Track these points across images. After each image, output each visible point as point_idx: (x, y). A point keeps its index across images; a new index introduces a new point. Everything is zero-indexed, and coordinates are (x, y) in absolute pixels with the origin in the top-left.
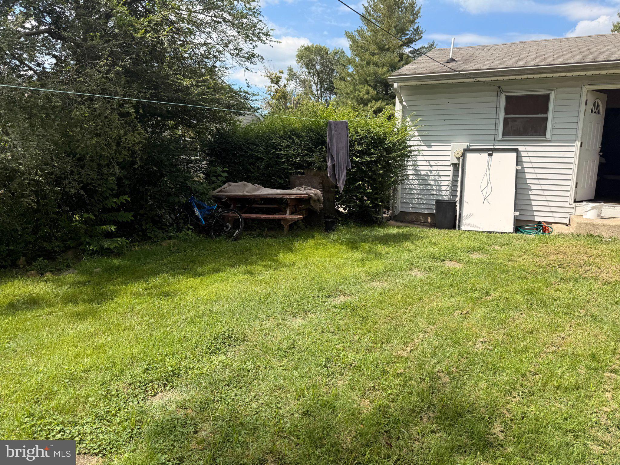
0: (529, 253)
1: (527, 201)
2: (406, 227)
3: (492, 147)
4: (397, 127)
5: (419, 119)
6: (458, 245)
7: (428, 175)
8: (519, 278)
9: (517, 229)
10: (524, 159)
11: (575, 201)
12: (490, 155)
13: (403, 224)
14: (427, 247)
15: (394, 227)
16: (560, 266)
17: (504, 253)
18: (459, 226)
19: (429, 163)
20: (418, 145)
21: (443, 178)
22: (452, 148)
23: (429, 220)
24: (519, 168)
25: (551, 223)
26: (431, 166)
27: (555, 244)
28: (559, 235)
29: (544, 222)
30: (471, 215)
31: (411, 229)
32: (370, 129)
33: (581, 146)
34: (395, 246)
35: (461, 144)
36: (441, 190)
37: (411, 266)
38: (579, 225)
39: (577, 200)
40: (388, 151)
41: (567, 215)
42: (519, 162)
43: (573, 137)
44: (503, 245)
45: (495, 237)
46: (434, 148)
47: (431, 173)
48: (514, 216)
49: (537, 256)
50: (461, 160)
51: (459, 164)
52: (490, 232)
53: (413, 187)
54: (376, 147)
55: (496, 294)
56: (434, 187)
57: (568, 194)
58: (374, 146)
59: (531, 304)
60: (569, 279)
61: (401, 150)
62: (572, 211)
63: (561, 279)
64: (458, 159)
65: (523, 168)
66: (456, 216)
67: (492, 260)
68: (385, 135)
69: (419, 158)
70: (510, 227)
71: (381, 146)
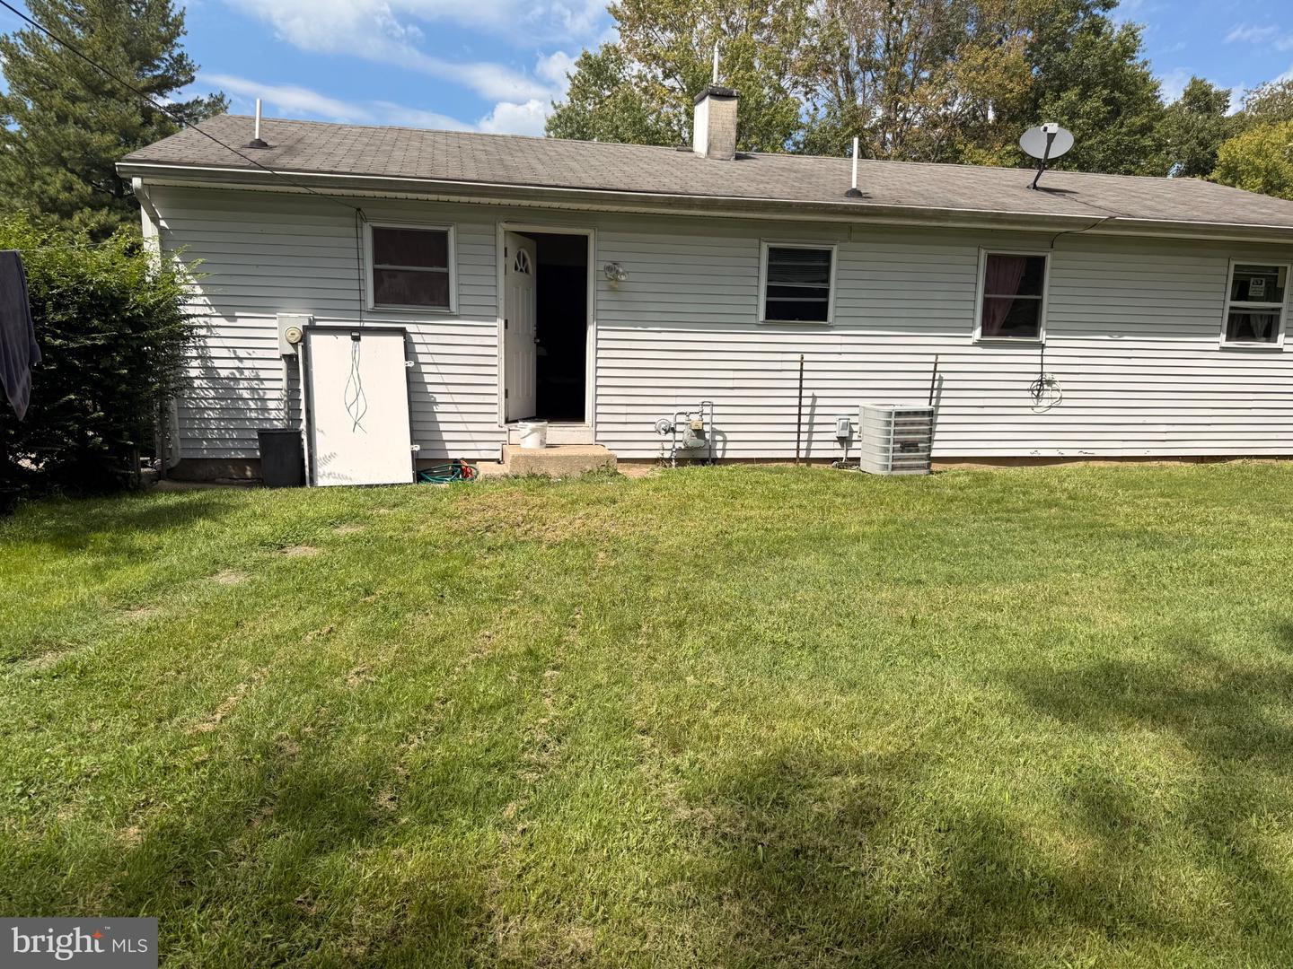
0: (439, 514)
1: (431, 424)
2: (198, 491)
3: (357, 324)
4: (151, 273)
5: (200, 260)
6: (311, 514)
7: (235, 379)
8: (422, 557)
9: (420, 476)
10: (418, 349)
11: (507, 421)
12: (357, 339)
13: (191, 486)
14: (245, 525)
15: (168, 492)
16: (488, 529)
17: (396, 519)
18: (312, 481)
19: (235, 352)
20: (205, 315)
21: (267, 384)
22: (280, 323)
23: (249, 473)
24: (411, 364)
25: (474, 461)
26: (240, 359)
27: (480, 495)
28: (487, 479)
29: (463, 459)
30: (332, 456)
31: (209, 492)
32: (84, 275)
33: (506, 327)
34: (175, 531)
35: (297, 315)
36: (267, 410)
37: (214, 566)
38: (515, 460)
39: (510, 420)
40: (137, 324)
41: (498, 446)
42: (409, 352)
43: (492, 312)
44: (394, 506)
45: (379, 494)
46: (240, 322)
47: (242, 373)
48: (412, 452)
49: (451, 517)
50: (300, 348)
51: (297, 357)
52: (370, 486)
53: (204, 404)
54: (103, 314)
55: (384, 590)
56: (250, 402)
57: (495, 409)
58: (99, 314)
59: (442, 596)
60: (502, 547)
61: (166, 323)
62: (504, 437)
63: (489, 549)
64: (294, 345)
65: (417, 363)
66: (303, 460)
67: (374, 534)
68: (124, 289)
69: (210, 342)
70: (406, 474)
71: (117, 313)
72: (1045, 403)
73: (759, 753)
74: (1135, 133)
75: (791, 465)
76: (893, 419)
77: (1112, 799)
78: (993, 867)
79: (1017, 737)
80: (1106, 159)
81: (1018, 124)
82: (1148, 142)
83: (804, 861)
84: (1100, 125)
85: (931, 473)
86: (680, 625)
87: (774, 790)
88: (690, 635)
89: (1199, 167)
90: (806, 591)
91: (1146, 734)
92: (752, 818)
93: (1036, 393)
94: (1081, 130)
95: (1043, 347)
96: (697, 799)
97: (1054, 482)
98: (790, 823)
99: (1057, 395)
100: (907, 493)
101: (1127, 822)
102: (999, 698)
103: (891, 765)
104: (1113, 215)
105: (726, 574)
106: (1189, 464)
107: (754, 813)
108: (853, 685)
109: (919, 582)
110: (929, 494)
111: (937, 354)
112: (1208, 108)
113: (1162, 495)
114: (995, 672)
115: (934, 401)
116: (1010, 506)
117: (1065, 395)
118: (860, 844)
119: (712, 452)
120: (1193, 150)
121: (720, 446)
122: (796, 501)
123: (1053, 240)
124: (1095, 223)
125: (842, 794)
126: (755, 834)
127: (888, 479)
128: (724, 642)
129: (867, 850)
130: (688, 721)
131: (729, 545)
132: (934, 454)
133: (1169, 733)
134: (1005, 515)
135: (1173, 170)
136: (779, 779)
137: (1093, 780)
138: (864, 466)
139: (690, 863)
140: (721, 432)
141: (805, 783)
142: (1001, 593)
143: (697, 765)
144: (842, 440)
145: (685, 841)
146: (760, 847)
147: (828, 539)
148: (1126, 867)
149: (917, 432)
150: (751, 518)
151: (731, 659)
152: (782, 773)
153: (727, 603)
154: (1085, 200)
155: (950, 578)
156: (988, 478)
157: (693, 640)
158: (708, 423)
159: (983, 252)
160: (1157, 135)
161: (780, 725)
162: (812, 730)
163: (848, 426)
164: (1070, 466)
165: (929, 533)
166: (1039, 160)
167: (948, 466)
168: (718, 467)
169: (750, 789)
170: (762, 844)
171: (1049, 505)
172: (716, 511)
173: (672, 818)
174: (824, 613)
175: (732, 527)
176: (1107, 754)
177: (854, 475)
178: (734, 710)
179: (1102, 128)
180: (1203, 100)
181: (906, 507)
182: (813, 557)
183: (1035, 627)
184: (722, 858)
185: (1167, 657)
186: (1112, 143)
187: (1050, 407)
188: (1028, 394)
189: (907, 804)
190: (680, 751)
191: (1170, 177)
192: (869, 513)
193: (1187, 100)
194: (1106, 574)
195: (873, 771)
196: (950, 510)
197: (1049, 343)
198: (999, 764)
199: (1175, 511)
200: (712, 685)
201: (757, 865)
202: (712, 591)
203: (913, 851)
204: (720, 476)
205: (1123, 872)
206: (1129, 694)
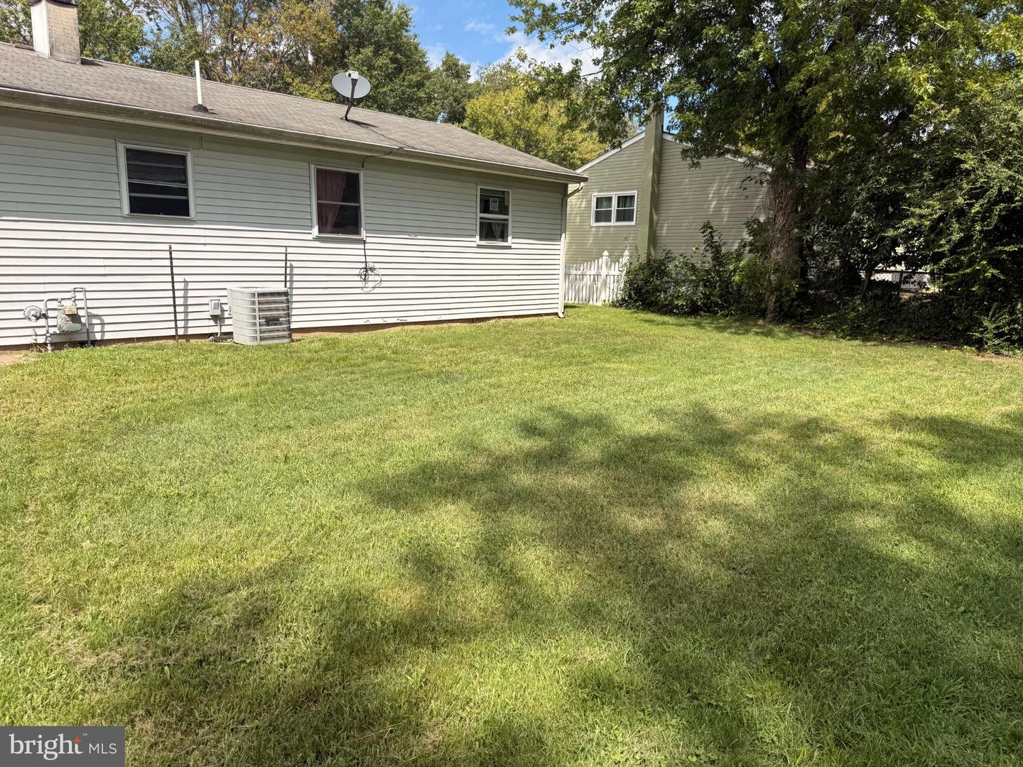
72: (370, 284)
73: (160, 592)
74: (414, 87)
75: (171, 342)
76: (256, 299)
77: (431, 555)
78: (355, 626)
79: (367, 529)
80: (396, 103)
81: (332, 68)
82: (422, 95)
83: (206, 668)
84: (390, 77)
85: (293, 341)
86: (70, 497)
87: (176, 618)
88: (83, 504)
89: (456, 117)
90: (194, 448)
91: (450, 507)
92: (157, 646)
93: (363, 277)
94: (377, 79)
95: (365, 242)
96: (102, 645)
97: (382, 342)
98: (192, 641)
99: (378, 278)
100: (274, 358)
101: (440, 569)
102: (353, 503)
103: (274, 573)
104: (402, 146)
105: (116, 444)
106: (465, 324)
107: (158, 642)
108: (239, 518)
109: (289, 427)
110: (292, 357)
111: (286, 247)
112: (457, 75)
113: (451, 346)
114: (349, 485)
115: (288, 284)
116: (353, 362)
117: (384, 278)
118: (254, 640)
119: (91, 335)
120: (451, 104)
121: (98, 328)
122: (178, 373)
123: (363, 161)
124: (390, 151)
125: (236, 606)
126: (161, 659)
127: (258, 348)
128: (118, 505)
129: (259, 642)
130: (87, 582)
131: (116, 418)
132: (293, 326)
133: (462, 503)
134: (349, 369)
135: (440, 117)
136: (180, 608)
137: (419, 545)
138: (237, 338)
139: (100, 702)
140: (97, 315)
141: (203, 605)
142: (350, 427)
143: (100, 617)
144: (215, 318)
145: (93, 684)
146: (166, 668)
147: (210, 402)
148: (441, 600)
149: (277, 309)
150: (137, 391)
151: (127, 519)
152: (183, 603)
153: (119, 470)
154: (384, 132)
155: (312, 421)
156: (335, 343)
157: (85, 508)
158: (83, 308)
159: (313, 167)
160: (427, 91)
161: (177, 565)
162: (207, 562)
163: (219, 305)
164: (392, 330)
165: (294, 389)
166: (348, 98)
167: (305, 335)
168: (98, 348)
169: (154, 625)
170: (168, 665)
171: (380, 359)
172: (100, 389)
173: (78, 669)
174: (210, 465)
175: (118, 401)
176: (426, 526)
177: (230, 347)
178: (133, 561)
179: (391, 80)
180: (455, 70)
181: (275, 369)
182: (197, 419)
183: (375, 447)
184: (131, 688)
185: (459, 453)
186: (399, 92)
187: (374, 287)
188: (358, 278)
189: (288, 598)
190: (81, 609)
191: (439, 122)
192: (244, 378)
193: (445, 68)
194: (419, 403)
195: (260, 581)
196: (309, 369)
197: (368, 240)
198: (356, 551)
199: (459, 356)
200: (109, 545)
201: (166, 683)
202: (102, 461)
203: (296, 633)
204: (101, 356)
205: (439, 603)
206: (438, 483)
